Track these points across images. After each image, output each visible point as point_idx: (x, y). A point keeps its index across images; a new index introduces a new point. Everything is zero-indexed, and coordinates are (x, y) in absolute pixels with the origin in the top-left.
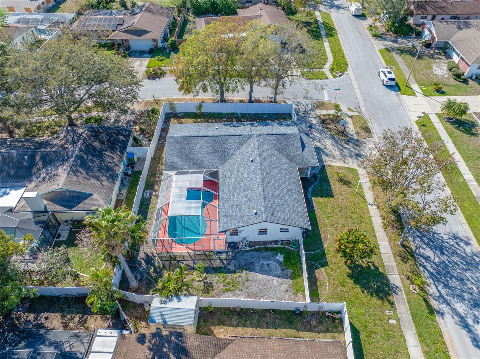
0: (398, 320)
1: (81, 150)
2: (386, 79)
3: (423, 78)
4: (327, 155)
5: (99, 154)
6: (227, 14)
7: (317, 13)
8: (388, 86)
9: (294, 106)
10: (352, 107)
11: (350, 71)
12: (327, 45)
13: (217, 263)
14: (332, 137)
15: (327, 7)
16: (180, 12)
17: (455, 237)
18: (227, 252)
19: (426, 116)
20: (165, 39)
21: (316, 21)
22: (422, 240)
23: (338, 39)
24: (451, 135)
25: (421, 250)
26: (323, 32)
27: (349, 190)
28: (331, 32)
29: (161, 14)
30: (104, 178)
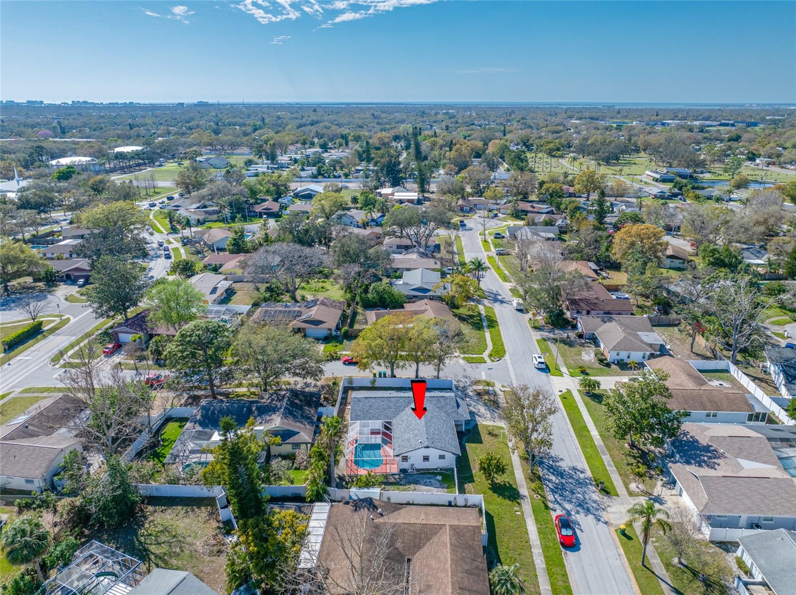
0: (523, 513)
1: (287, 404)
2: (537, 363)
3: (572, 362)
4: (479, 416)
5: (301, 408)
6: (394, 308)
7: (481, 307)
8: (539, 369)
9: (454, 383)
10: (505, 385)
11: (507, 357)
12: (488, 335)
13: (392, 480)
14: (485, 405)
15: (492, 302)
16: (349, 305)
17: (574, 469)
18: (399, 475)
19: (569, 391)
20: (338, 328)
21: (480, 314)
22: (548, 470)
23: (499, 331)
24: (586, 405)
25: (547, 476)
26: (485, 324)
27: (496, 440)
28: (492, 323)
29: (335, 307)
30: (306, 423)
